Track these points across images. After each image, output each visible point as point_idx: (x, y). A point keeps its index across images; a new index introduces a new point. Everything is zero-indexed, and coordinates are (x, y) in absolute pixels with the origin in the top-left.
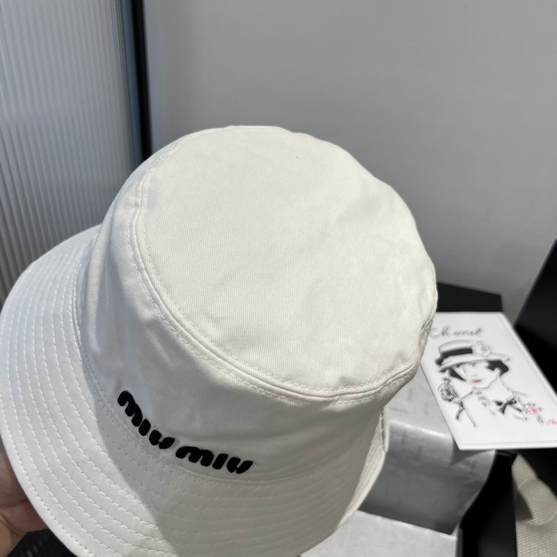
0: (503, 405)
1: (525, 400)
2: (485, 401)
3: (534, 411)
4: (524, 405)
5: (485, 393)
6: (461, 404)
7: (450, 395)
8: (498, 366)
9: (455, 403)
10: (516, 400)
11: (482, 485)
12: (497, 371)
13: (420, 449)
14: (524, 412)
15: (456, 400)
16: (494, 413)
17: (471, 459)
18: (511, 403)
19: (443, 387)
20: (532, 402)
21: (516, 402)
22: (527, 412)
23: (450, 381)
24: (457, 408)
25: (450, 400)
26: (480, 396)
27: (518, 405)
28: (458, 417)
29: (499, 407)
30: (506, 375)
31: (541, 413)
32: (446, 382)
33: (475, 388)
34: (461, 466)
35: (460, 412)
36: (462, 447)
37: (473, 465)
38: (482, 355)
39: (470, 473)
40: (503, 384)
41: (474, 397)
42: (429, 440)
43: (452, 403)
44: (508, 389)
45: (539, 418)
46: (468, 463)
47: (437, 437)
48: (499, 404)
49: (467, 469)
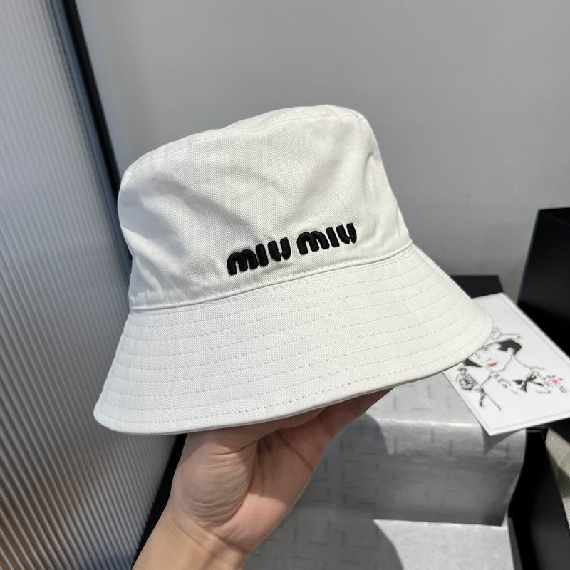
0: (523, 383)
1: (544, 374)
2: (505, 383)
3: (555, 382)
4: (545, 379)
5: (503, 375)
6: (482, 391)
7: (469, 384)
8: (510, 345)
9: (475, 390)
10: (536, 374)
11: (520, 467)
12: (510, 350)
13: (451, 444)
14: (546, 386)
15: (476, 387)
16: (516, 393)
17: (504, 443)
18: (530, 379)
19: (460, 377)
20: (551, 375)
21: (535, 378)
22: (548, 385)
23: (466, 370)
24: (479, 395)
25: (470, 389)
26: (499, 378)
27: (539, 380)
28: (481, 404)
29: (520, 386)
30: (520, 353)
31: (562, 383)
32: (463, 372)
33: (492, 372)
34: (495, 452)
35: (482, 398)
36: (491, 433)
37: (507, 449)
38: (492, 339)
39: (506, 458)
40: (519, 362)
41: (493, 381)
42: (458, 433)
43: (472, 391)
44: (525, 366)
45: (561, 388)
46: (501, 448)
47: (465, 428)
48: (519, 382)
49: (502, 454)
